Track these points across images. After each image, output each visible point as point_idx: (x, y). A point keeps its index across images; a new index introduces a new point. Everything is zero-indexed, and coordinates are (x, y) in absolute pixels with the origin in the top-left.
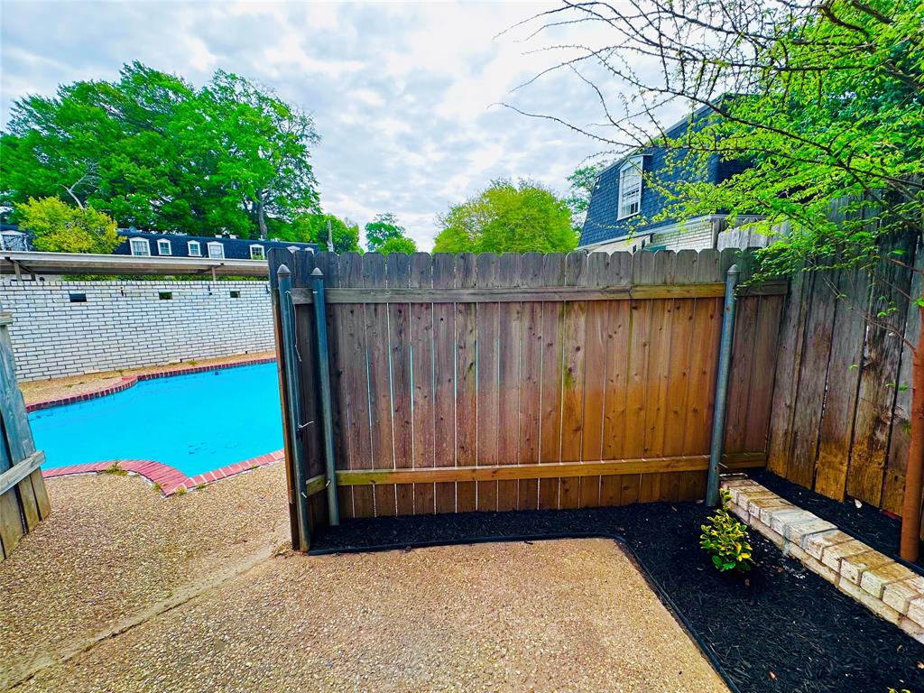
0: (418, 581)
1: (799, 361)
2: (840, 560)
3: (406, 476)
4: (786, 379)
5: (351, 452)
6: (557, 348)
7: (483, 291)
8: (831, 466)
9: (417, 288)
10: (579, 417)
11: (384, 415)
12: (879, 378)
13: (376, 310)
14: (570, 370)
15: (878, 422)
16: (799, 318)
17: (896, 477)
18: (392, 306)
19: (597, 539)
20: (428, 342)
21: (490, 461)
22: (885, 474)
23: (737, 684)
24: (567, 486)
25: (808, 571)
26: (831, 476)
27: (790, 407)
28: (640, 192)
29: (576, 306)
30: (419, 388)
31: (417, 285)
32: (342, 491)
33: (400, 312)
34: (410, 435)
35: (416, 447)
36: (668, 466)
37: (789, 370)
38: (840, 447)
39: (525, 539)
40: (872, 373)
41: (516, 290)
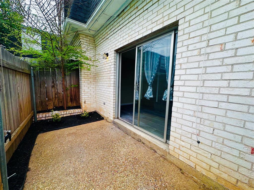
1: (39, 87)
4: (37, 91)
6: (16, 86)
10: (21, 108)
14: (19, 93)
15: (56, 94)
19: (39, 135)
22: (58, 101)
26: (50, 106)
38: (51, 100)
39: (34, 145)
40: (53, 87)
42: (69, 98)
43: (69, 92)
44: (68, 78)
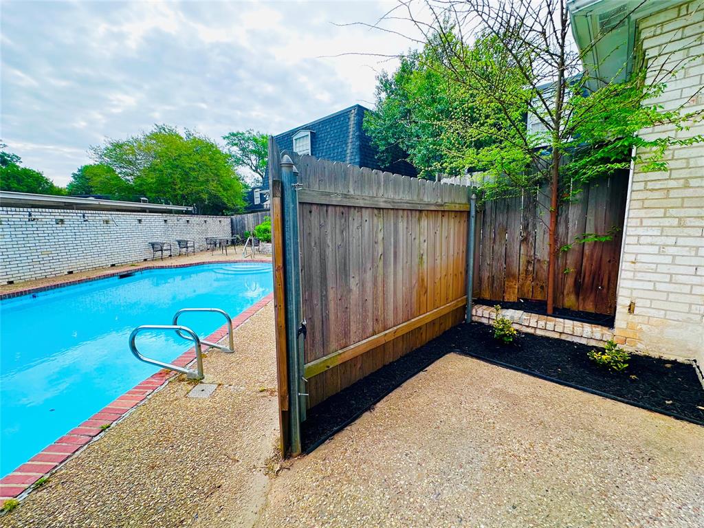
1: (492, 242)
3: (348, 354)
6: (417, 242)
8: (511, 287)
9: (354, 195)
10: (426, 285)
11: (331, 305)
12: (528, 244)
13: (327, 210)
14: (422, 255)
15: (529, 262)
16: (491, 222)
17: (537, 284)
18: (338, 209)
19: (448, 355)
20: (359, 239)
21: (391, 325)
22: (533, 284)
26: (511, 292)
27: (489, 265)
30: (354, 277)
33: (343, 213)
34: (348, 318)
35: (353, 328)
36: (455, 306)
37: (488, 247)
38: (514, 278)
40: (525, 242)
42: (570, 281)
43: (571, 259)
44: (573, 213)
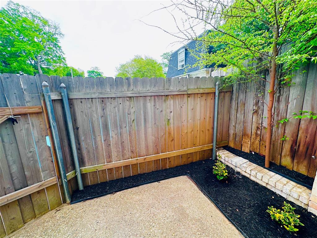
0: (119, 205)
1: (236, 112)
2: (251, 171)
3: (110, 165)
4: (233, 118)
5: (86, 159)
6: (164, 112)
7: (136, 92)
8: (246, 143)
9: (109, 92)
10: (173, 136)
11: (99, 143)
12: (258, 115)
13: (92, 101)
14: (169, 120)
15: (258, 128)
16: (236, 98)
17: (263, 144)
18: (99, 99)
19: (181, 176)
20: (116, 113)
21: (143, 155)
22: (260, 143)
23: (228, 216)
24: (170, 160)
25: (242, 175)
26: (246, 146)
27: (234, 126)
28: (184, 61)
29: (170, 97)
30: (113, 131)
31: (109, 91)
32: (83, 176)
33: (103, 101)
34: (111, 149)
35: (114, 154)
37: (233, 115)
39: (157, 181)
40: (256, 114)
41: (148, 92)
43: (289, 130)
